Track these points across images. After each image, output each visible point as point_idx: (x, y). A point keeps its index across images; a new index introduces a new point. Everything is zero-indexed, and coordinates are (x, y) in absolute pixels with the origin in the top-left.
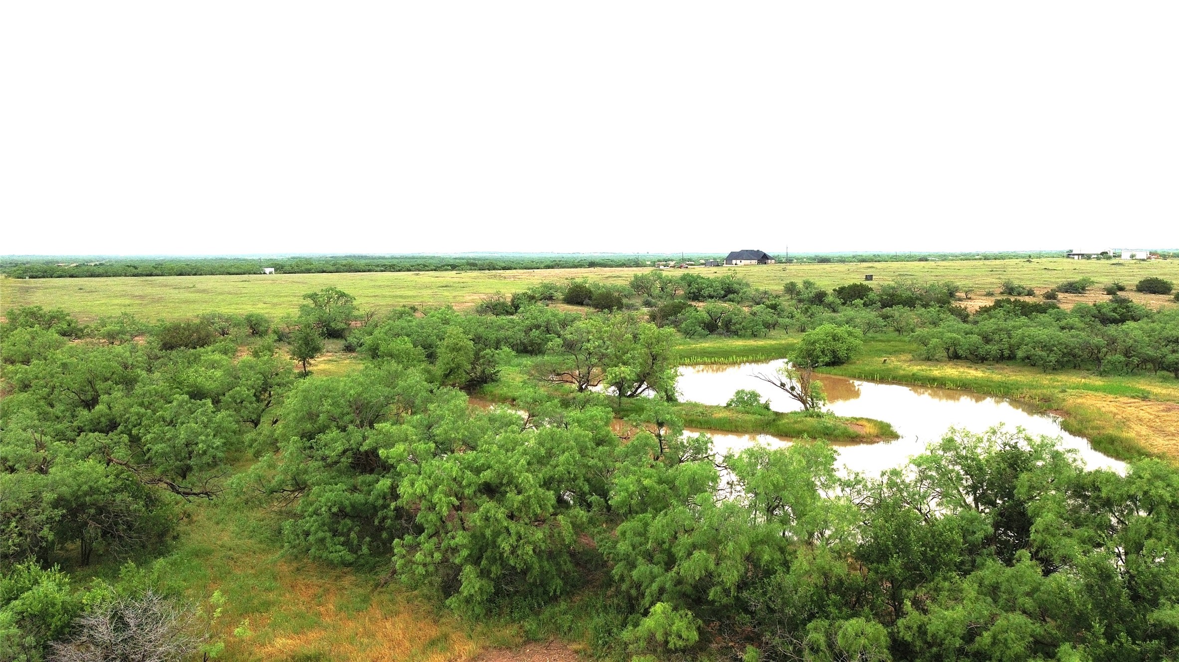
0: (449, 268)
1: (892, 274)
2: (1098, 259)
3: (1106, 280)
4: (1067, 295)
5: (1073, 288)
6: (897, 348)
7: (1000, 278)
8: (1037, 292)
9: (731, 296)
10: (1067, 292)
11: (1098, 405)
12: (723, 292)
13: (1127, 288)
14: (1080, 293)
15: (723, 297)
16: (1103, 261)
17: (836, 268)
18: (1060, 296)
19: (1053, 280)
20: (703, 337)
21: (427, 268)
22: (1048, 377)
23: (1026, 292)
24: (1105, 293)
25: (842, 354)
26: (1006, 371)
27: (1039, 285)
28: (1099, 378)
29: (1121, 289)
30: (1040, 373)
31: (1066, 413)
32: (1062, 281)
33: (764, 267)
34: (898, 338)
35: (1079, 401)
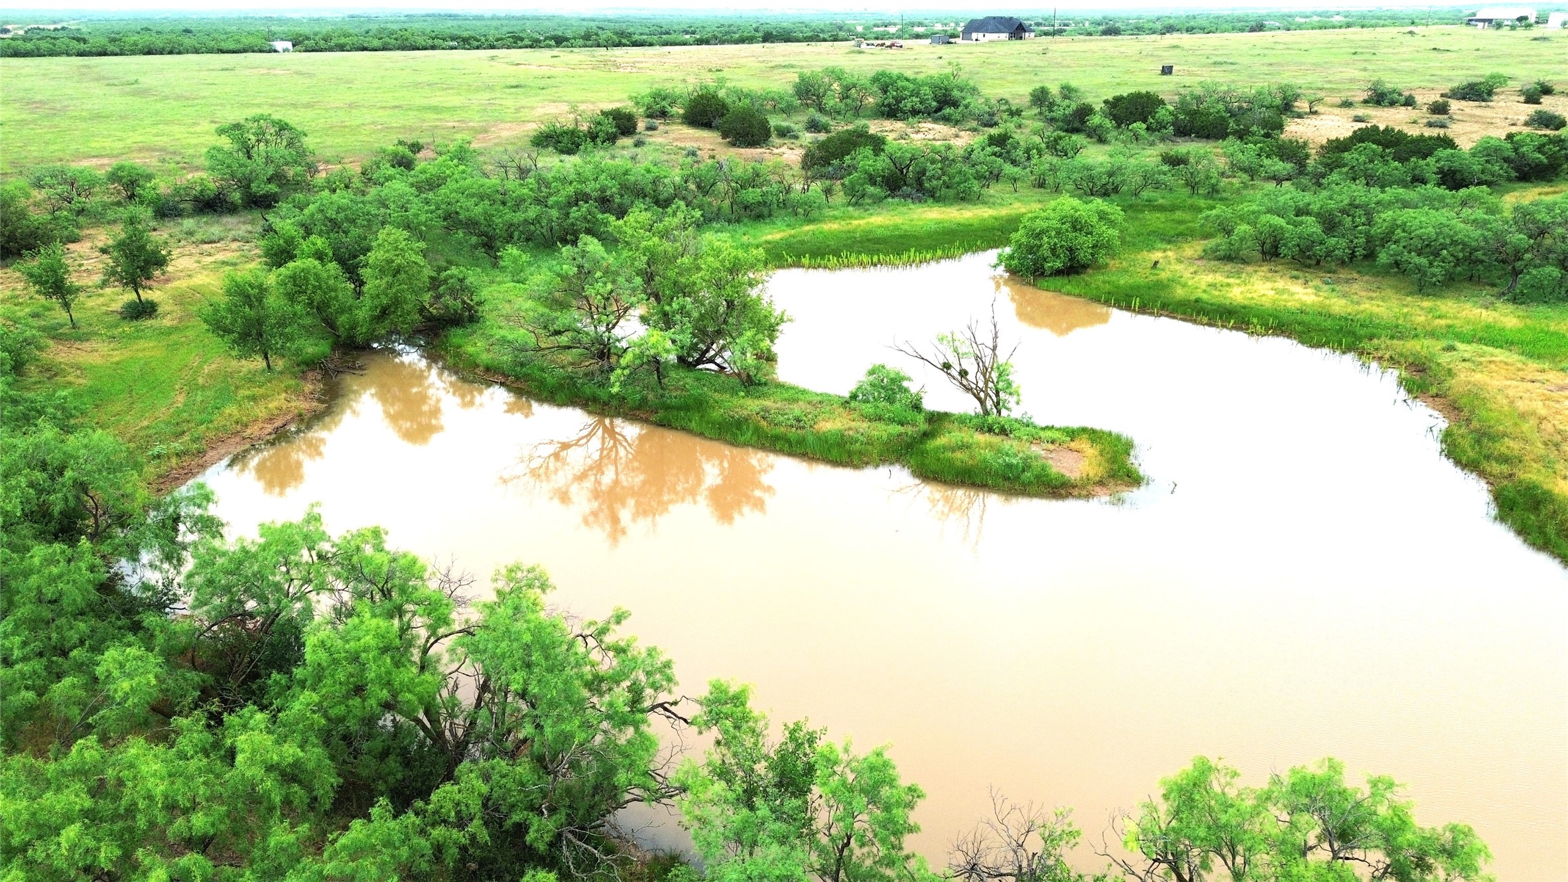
0: (553, 43)
1: (1204, 60)
2: (1513, 28)
3: (1524, 73)
4: (1464, 103)
5: (1477, 92)
6: (1182, 228)
7: (1365, 70)
8: (1419, 99)
9: (947, 111)
10: (1464, 98)
11: (1511, 393)
12: (934, 104)
13: (1557, 88)
14: (1484, 100)
15: (936, 112)
16: (1521, 33)
17: (1123, 49)
18: (1455, 105)
19: (1445, 73)
20: (878, 201)
21: (520, 43)
22: (1427, 304)
23: (1402, 99)
24: (1522, 99)
25: (1083, 255)
26: (1355, 287)
27: (1423, 84)
28: (1511, 307)
29: (1547, 91)
30: (1411, 294)
31: (1452, 407)
32: (1460, 79)
33: (1016, 44)
34: (1190, 202)
35: (1478, 377)
